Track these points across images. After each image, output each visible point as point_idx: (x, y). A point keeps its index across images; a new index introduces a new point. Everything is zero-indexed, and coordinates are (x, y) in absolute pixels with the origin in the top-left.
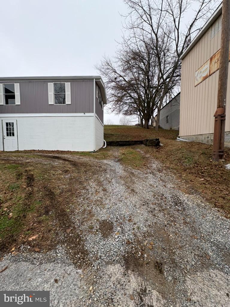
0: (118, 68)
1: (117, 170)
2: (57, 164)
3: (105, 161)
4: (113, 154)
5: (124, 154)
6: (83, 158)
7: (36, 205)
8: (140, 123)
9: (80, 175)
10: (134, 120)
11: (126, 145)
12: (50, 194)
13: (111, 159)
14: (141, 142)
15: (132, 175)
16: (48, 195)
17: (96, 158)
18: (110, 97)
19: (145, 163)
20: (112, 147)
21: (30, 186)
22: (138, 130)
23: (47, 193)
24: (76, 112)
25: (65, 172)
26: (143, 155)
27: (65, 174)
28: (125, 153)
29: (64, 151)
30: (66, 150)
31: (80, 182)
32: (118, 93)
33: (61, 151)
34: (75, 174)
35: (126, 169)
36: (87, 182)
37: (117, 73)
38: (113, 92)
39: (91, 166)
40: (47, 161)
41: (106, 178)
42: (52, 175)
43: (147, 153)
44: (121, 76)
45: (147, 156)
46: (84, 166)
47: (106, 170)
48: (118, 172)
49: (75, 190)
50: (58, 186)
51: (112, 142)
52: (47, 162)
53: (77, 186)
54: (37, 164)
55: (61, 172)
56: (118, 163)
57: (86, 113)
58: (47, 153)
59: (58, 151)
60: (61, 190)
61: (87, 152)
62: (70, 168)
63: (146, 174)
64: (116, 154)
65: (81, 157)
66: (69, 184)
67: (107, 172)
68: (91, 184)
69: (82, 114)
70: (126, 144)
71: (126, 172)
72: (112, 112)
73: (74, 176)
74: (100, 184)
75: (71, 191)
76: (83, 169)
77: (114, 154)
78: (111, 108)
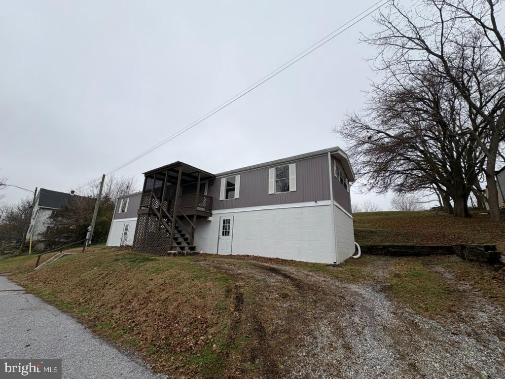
0: (372, 122)
1: (377, 311)
2: (274, 281)
3: (354, 287)
4: (372, 273)
5: (397, 276)
6: (314, 275)
7: (241, 341)
8: (443, 205)
9: (305, 307)
10: (426, 199)
11: (409, 255)
12: (260, 330)
13: (367, 284)
14: (449, 251)
15: (413, 329)
16: (258, 330)
17: (337, 277)
18: (364, 167)
19: (453, 305)
20: (374, 257)
21: (238, 310)
22: (439, 220)
23: (256, 327)
24: (303, 201)
25: (283, 298)
26: (449, 285)
27: (282, 300)
28: (402, 273)
29: (286, 260)
30: (289, 258)
31: (304, 320)
32: (378, 158)
33: (282, 259)
34: (298, 303)
35: (399, 311)
36: (316, 324)
37: (371, 129)
38: (367, 159)
39: (324, 293)
40: (262, 274)
41: (353, 323)
42: (265, 300)
43: (464, 280)
44: (379, 132)
45: (461, 288)
46: (313, 290)
47: (353, 306)
48: (379, 316)
49: (295, 333)
50: (272, 320)
51: (372, 247)
52: (261, 276)
53: (299, 327)
54: (249, 278)
55: (277, 295)
56: (381, 296)
57: (318, 200)
58: (263, 262)
59: (277, 258)
60: (274, 327)
61: (322, 264)
62: (291, 291)
63: (452, 333)
64: (381, 273)
65: (310, 274)
66: (287, 319)
67: (355, 311)
68: (323, 328)
69: (313, 203)
70: (407, 252)
71: (398, 319)
72: (370, 190)
73: (295, 307)
74: (339, 331)
75: (288, 333)
76: (311, 297)
77: (375, 273)
78: (366, 185)
